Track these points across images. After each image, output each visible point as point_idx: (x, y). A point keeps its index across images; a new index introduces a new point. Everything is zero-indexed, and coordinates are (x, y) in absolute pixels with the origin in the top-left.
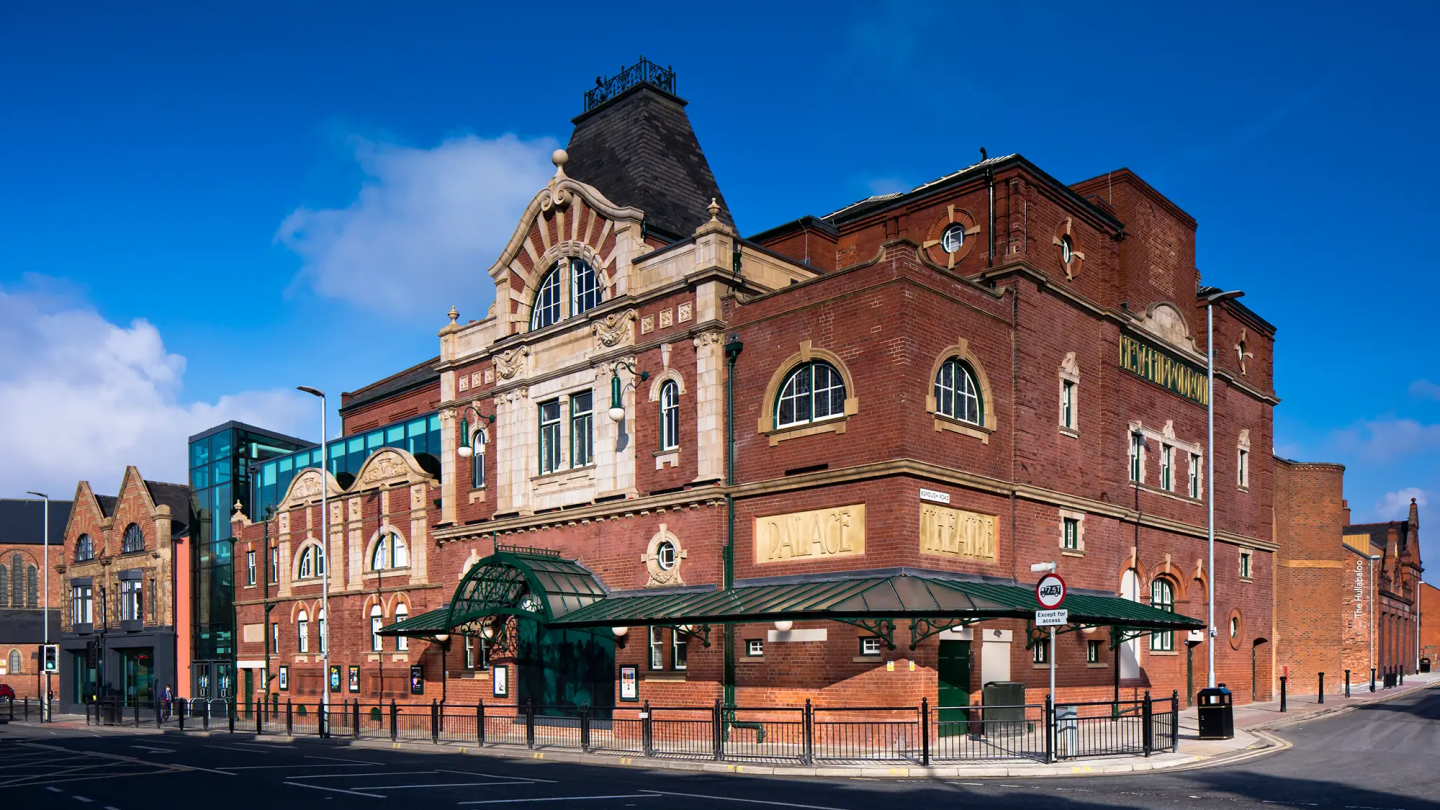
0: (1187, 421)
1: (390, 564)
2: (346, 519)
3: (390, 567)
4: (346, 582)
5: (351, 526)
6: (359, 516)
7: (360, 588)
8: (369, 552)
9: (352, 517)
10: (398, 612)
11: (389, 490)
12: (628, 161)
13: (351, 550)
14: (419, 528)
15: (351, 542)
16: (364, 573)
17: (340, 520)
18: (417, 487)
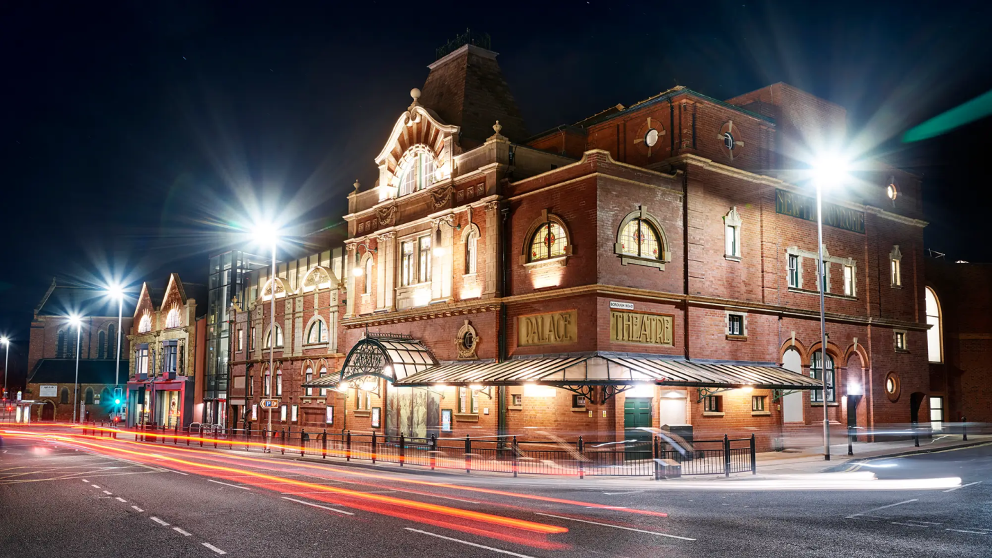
0: (839, 243)
1: (318, 340)
2: (294, 311)
3: (317, 342)
4: (293, 350)
5: (297, 315)
6: (301, 309)
7: (301, 355)
8: (307, 332)
9: (297, 310)
10: (321, 371)
11: (319, 293)
12: (456, 94)
13: (296, 331)
14: (333, 317)
15: (296, 325)
16: (303, 346)
17: (291, 311)
18: (334, 292)
